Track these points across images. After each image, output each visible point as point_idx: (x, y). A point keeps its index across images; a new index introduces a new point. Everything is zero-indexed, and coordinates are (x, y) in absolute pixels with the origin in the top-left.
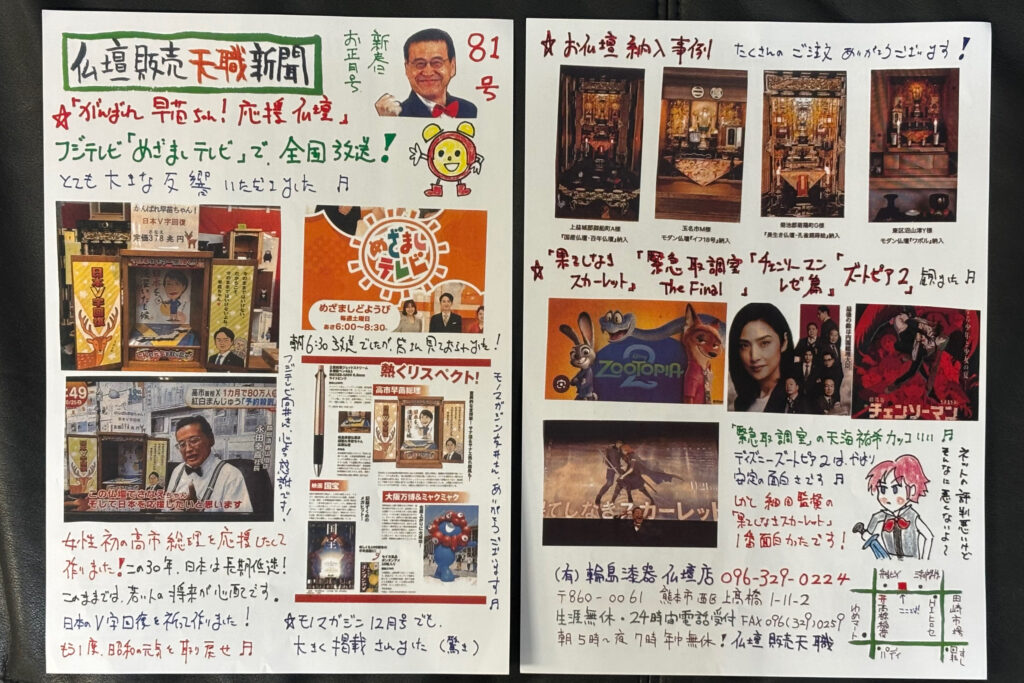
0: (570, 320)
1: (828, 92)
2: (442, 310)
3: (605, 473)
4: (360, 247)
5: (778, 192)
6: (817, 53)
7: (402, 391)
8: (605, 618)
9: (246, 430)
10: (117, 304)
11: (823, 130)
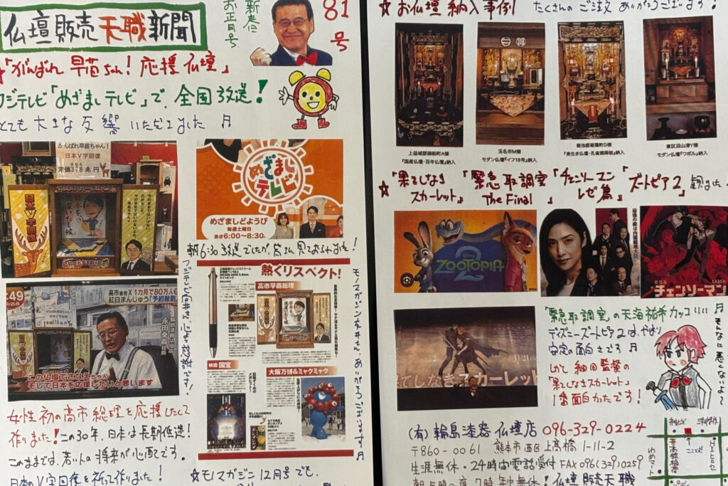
0: (413, 229)
1: (609, 38)
2: (309, 220)
3: (445, 350)
4: (241, 172)
5: (574, 119)
6: (599, 7)
7: (279, 286)
8: (450, 467)
9: (154, 322)
10: (47, 224)
11: (607, 69)
